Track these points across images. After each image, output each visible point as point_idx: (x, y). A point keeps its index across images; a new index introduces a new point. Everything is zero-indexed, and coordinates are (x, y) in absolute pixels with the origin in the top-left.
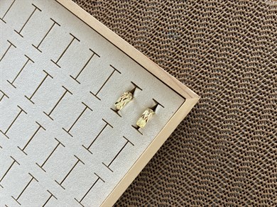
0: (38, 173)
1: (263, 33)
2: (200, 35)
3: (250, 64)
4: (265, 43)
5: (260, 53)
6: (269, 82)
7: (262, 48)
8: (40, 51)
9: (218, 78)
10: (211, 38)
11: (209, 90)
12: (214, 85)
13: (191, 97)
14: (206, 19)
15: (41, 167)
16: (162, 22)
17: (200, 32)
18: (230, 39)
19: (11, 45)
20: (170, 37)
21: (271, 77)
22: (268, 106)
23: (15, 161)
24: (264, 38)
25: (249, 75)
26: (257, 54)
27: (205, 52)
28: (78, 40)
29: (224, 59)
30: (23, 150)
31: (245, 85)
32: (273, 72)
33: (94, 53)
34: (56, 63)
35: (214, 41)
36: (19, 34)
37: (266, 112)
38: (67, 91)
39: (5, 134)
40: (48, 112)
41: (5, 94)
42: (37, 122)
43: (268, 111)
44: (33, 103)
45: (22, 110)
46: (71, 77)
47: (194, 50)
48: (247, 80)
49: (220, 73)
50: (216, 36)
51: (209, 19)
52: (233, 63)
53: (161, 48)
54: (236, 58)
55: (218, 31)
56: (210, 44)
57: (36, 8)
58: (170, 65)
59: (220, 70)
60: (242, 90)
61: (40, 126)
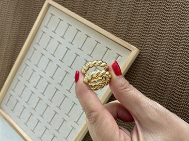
0: (67, 94)
1: (172, 14)
3: (167, 31)
4: (173, 19)
6: (177, 39)
7: (172, 22)
8: (64, 39)
9: (150, 40)
10: (145, 20)
11: (146, 47)
12: (149, 44)
13: (134, 50)
14: (141, 12)
15: (69, 91)
16: (119, 17)
17: (139, 19)
18: (155, 20)
19: (52, 37)
20: (124, 23)
21: (178, 36)
22: (178, 51)
23: (57, 89)
24: (172, 16)
25: (166, 36)
26: (170, 25)
27: (142, 28)
28: (80, 31)
29: (153, 30)
30: (60, 84)
31: (165, 42)
32: (179, 33)
33: (88, 36)
34: (71, 43)
35: (146, 22)
36: (54, 32)
37: (177, 54)
38: (77, 55)
39: (52, 78)
40: (70, 66)
41: (50, 60)
42: (65, 71)
43: (179, 54)
44: (63, 62)
45: (58, 66)
46: (79, 48)
47: (136, 28)
48: (165, 39)
49: (151, 37)
50: (147, 19)
51: (143, 11)
52: (158, 32)
53: (120, 29)
54: (159, 29)
55: (148, 16)
56: (144, 24)
57: (61, 20)
58: (125, 37)
59: (151, 36)
60: (164, 45)
61: (67, 73)
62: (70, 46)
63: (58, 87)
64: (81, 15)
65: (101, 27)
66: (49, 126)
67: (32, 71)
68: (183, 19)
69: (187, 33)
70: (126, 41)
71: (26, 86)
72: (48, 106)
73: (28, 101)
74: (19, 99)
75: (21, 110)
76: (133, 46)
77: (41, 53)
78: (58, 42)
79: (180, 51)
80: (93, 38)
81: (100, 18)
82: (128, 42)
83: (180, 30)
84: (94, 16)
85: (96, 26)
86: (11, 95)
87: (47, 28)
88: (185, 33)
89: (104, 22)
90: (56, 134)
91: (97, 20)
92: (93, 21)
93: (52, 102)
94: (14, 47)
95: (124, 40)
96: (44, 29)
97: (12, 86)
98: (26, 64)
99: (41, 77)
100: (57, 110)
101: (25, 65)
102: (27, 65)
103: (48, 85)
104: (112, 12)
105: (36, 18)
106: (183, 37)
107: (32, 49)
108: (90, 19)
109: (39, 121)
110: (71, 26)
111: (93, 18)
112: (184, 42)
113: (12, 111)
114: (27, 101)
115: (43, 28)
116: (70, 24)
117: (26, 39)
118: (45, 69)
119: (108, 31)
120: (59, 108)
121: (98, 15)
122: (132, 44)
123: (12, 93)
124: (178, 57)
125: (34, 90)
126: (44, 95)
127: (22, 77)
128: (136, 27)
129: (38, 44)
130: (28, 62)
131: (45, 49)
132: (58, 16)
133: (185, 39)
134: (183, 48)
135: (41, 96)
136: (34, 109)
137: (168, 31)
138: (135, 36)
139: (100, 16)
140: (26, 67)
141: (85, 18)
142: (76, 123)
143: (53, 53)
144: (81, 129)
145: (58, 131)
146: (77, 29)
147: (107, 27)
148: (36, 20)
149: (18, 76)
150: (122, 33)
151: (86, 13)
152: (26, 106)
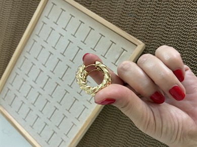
0: (69, 89)
1: (181, 8)
2: (146, 13)
4: (182, 13)
5: (180, 19)
6: (186, 34)
7: (181, 16)
8: (66, 31)
9: (157, 35)
10: (152, 14)
11: (153, 42)
12: (155, 39)
13: (140, 44)
14: (149, 4)
15: (70, 86)
16: (125, 9)
17: (146, 12)
18: (163, 13)
19: (53, 29)
20: (130, 16)
21: (187, 31)
22: (186, 47)
23: (58, 84)
24: (181, 10)
25: (174, 31)
26: (178, 19)
27: (149, 22)
28: (84, 23)
29: (160, 25)
30: (61, 79)
31: (172, 37)
32: (188, 28)
33: (92, 29)
34: (74, 36)
35: (154, 15)
36: (56, 23)
37: (185, 50)
38: (80, 48)
39: (52, 72)
40: (72, 60)
41: (51, 53)
42: (67, 65)
43: (186, 50)
44: (64, 56)
45: (60, 60)
46: (81, 41)
47: (143, 22)
48: (173, 34)
49: (158, 32)
50: (155, 12)
51: (151, 4)
52: (165, 26)
53: (126, 22)
54: (166, 23)
55: (156, 10)
56: (152, 17)
57: (63, 10)
58: (131, 31)
59: (158, 30)
60: (171, 40)
61: (69, 67)
62: (72, 39)
63: (59, 82)
64: (85, 5)
65: (106, 19)
66: (48, 122)
67: (32, 64)
68: (192, 13)
69: (196, 29)
70: (132, 35)
71: (24, 80)
72: (48, 101)
73: (27, 96)
74: (17, 93)
75: (20, 105)
76: (139, 40)
77: (41, 46)
78: (60, 34)
79: (187, 47)
80: (97, 31)
81: (105, 10)
82: (134, 36)
83: (189, 25)
84: (99, 7)
85: (101, 18)
86: (9, 89)
87: (48, 18)
88: (193, 29)
89: (110, 15)
90: (56, 130)
91: (101, 12)
92: (97, 12)
93: (52, 97)
94: (12, 39)
95: (130, 34)
96: (45, 20)
97: (10, 80)
98: (24, 56)
99: (41, 71)
100: (57, 105)
101: (24, 58)
102: (26, 58)
103: (48, 80)
104: (118, 4)
105: (37, 7)
106: (191, 32)
107: (31, 42)
108: (95, 10)
109: (38, 117)
110: (74, 17)
111: (98, 9)
112: (193, 38)
113: (10, 105)
114: (25, 95)
115: (43, 19)
116: (73, 15)
117: (25, 30)
118: (46, 63)
119: (114, 24)
120: (59, 103)
121: (103, 6)
122: (139, 39)
123: (10, 87)
124: (185, 53)
125: (33, 84)
126: (44, 90)
127: (21, 70)
128: (143, 20)
129: (38, 35)
130: (27, 55)
131: (46, 42)
132: (60, 6)
133: (194, 35)
134: (190, 44)
135: (41, 91)
136: (33, 104)
137: (177, 25)
138: (142, 30)
139: (105, 8)
140: (25, 60)
141: (89, 9)
142: (78, 119)
143: (54, 46)
144: (82, 125)
145: (58, 127)
146: (80, 21)
147: (112, 19)
148: (36, 10)
149: (16, 70)
150: (127, 27)
151: (90, 4)
152: (25, 101)
